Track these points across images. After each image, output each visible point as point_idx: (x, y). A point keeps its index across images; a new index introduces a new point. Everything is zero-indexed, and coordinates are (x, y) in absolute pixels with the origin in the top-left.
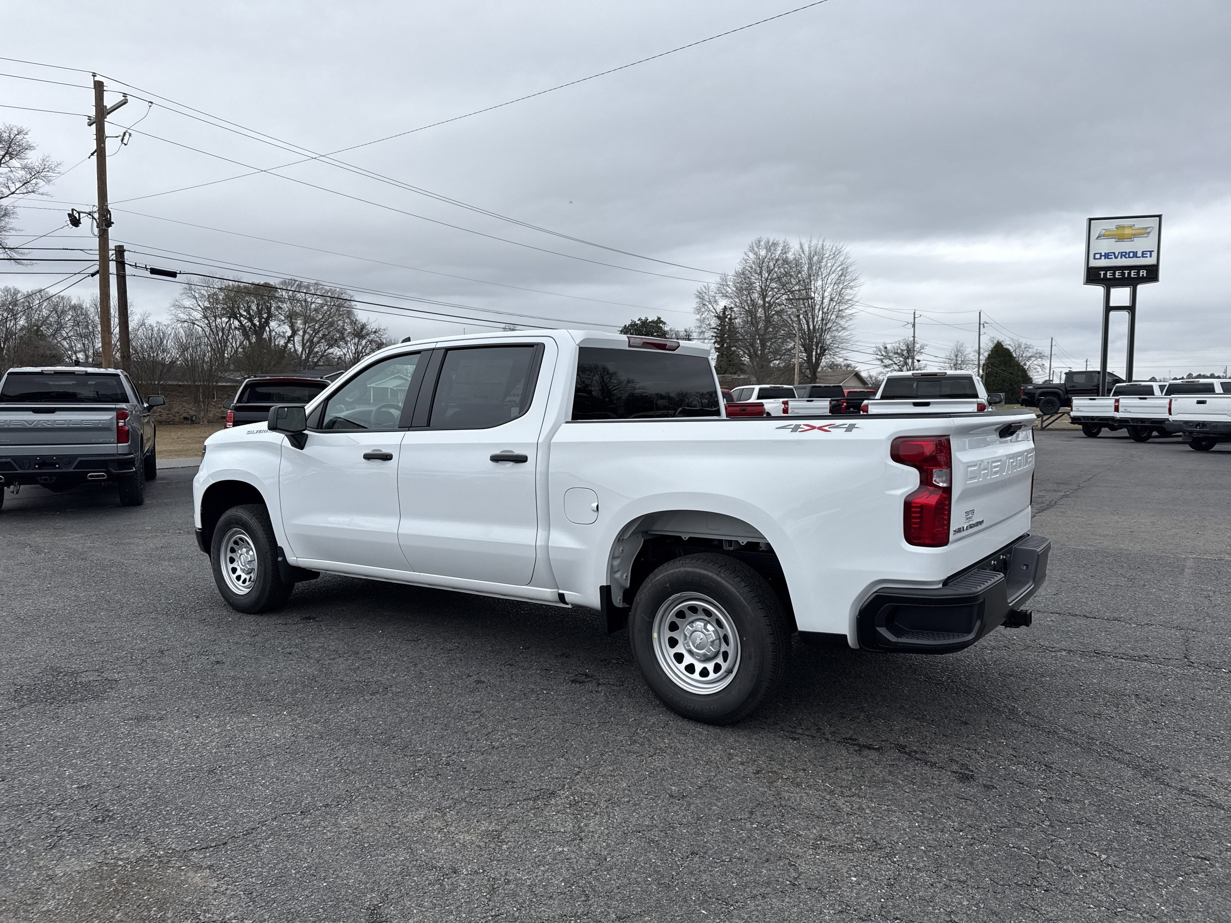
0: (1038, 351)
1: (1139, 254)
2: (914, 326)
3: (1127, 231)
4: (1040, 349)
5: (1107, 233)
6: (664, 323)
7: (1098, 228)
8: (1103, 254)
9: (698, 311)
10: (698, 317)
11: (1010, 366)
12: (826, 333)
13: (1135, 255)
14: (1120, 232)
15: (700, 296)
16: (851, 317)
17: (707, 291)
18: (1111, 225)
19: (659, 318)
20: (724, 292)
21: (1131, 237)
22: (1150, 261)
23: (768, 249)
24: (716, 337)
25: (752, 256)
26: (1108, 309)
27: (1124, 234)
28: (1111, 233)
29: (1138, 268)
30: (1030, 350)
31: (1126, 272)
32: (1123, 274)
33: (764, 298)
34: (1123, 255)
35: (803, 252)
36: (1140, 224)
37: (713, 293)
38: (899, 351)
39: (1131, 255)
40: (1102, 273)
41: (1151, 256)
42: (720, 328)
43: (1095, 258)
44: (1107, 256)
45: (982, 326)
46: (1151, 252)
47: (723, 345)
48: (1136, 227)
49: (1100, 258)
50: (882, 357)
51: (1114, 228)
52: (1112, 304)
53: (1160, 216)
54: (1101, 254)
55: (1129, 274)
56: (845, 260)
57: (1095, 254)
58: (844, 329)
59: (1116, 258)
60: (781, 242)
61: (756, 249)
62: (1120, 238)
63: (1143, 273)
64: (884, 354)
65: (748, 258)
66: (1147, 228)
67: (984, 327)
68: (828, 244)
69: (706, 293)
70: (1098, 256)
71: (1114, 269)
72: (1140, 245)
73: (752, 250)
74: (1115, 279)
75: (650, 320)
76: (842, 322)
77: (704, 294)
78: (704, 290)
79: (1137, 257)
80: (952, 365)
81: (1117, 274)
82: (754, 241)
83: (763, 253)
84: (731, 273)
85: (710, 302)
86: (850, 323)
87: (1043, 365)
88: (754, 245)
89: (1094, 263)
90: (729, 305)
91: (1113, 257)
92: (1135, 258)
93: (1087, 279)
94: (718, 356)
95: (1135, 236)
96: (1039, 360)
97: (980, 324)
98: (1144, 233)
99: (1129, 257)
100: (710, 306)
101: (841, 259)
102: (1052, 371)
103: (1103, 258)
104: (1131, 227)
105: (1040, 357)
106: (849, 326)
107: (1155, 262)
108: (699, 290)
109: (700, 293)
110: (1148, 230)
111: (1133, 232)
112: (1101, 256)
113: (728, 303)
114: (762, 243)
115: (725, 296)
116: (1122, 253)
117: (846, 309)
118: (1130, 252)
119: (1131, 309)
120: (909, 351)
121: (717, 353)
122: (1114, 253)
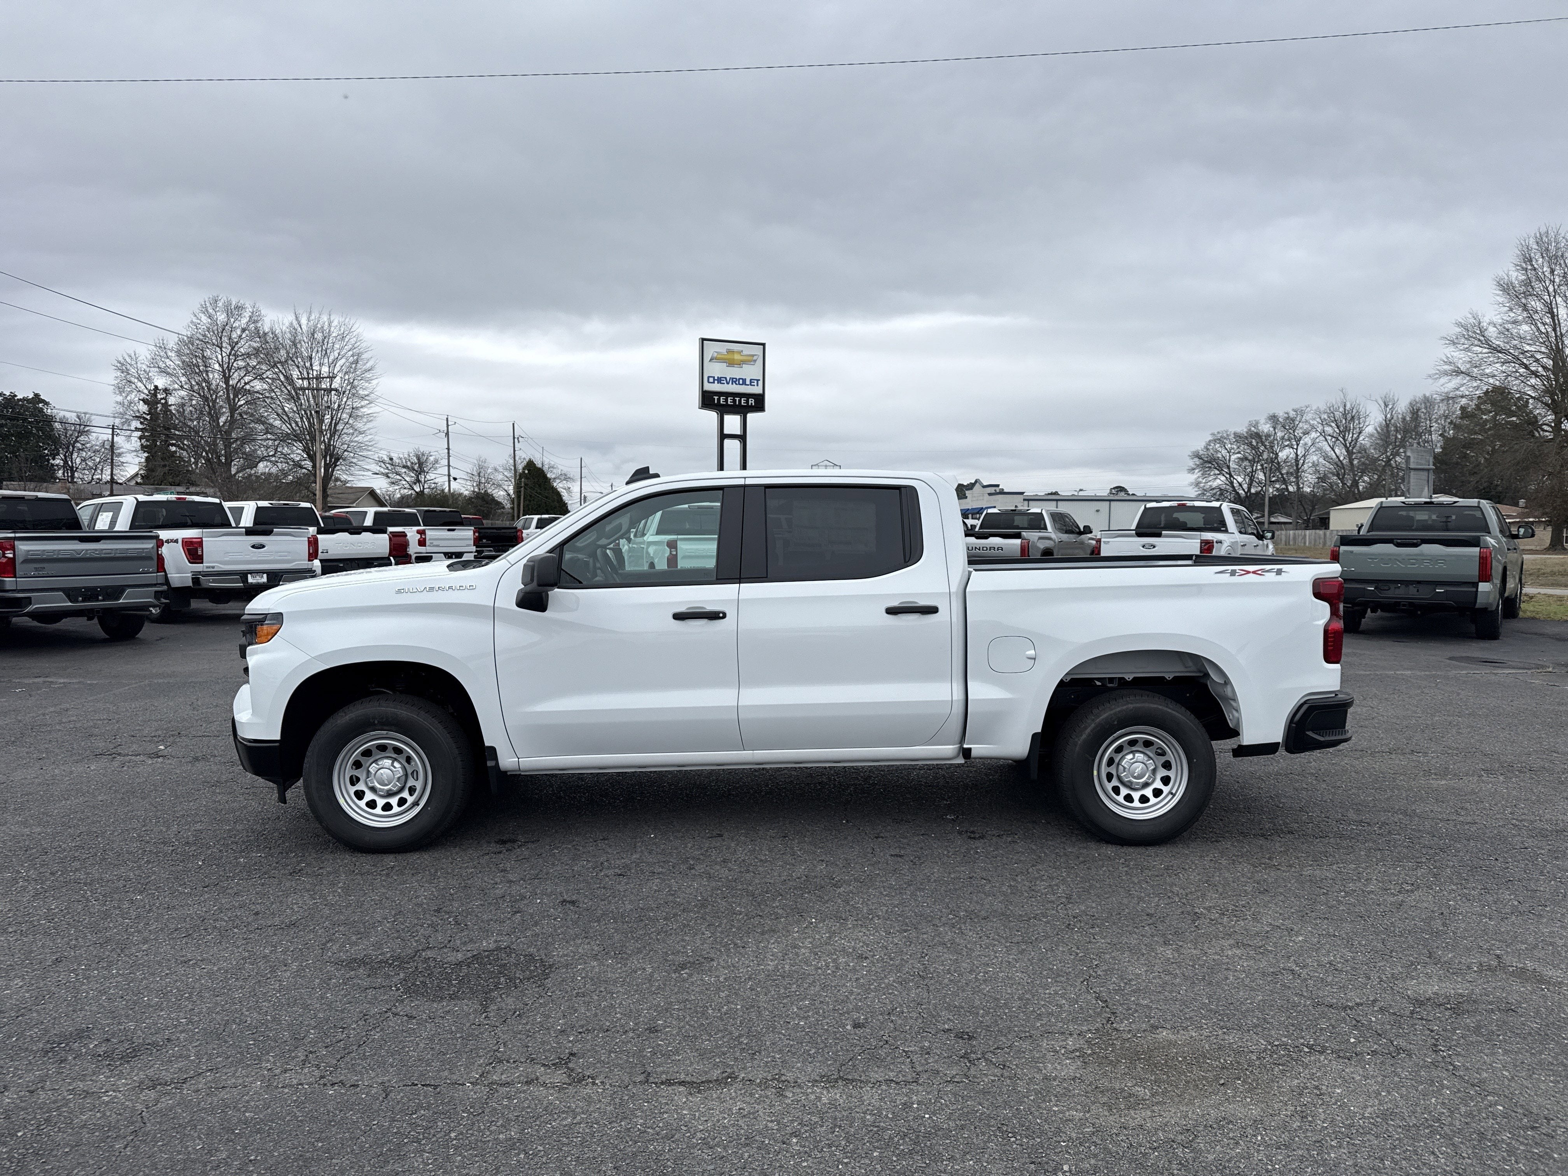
0: (563, 472)
1: (748, 382)
2: (447, 434)
3: (737, 357)
4: (565, 470)
5: (719, 356)
6: (46, 403)
7: (711, 349)
8: (716, 378)
9: (120, 390)
10: (119, 398)
11: (545, 489)
12: (336, 437)
13: (744, 383)
14: (730, 356)
15: (123, 367)
16: (370, 418)
17: (133, 363)
18: (722, 348)
19: (37, 395)
20: (162, 365)
21: (740, 363)
22: (757, 390)
23: (229, 313)
24: (141, 430)
25: (204, 319)
26: (723, 436)
27: (734, 359)
28: (723, 356)
29: (748, 396)
30: (555, 471)
31: (737, 399)
32: (734, 401)
33: (227, 379)
34: (734, 381)
35: (300, 326)
36: (748, 350)
37: (144, 367)
38: (409, 464)
39: (741, 382)
40: (716, 398)
41: (757, 385)
42: (148, 417)
43: (709, 382)
44: (719, 380)
45: (516, 440)
46: (758, 380)
47: (155, 441)
48: (744, 353)
49: (714, 382)
50: (387, 471)
51: (724, 351)
52: (726, 431)
53: (764, 345)
54: (714, 377)
55: (740, 401)
56: (358, 344)
57: (709, 377)
58: (361, 433)
59: (728, 383)
60: (247, 305)
61: (211, 311)
62: (731, 363)
63: (752, 402)
64: (391, 467)
65: (199, 321)
66: (753, 356)
67: (519, 442)
68: (336, 320)
69: (131, 365)
70: (711, 380)
71: (727, 395)
72: (750, 372)
73: (205, 311)
74: (727, 405)
75: (20, 397)
76: (359, 425)
77: (128, 367)
78: (128, 360)
79: (746, 385)
80: (475, 485)
81: (729, 401)
82: (207, 299)
83: (222, 317)
84: (172, 342)
85: (140, 379)
86: (369, 425)
87: (569, 488)
88: (208, 305)
89: (708, 387)
90: (170, 385)
91: (725, 382)
92: (744, 386)
93: (702, 404)
94: (147, 459)
95: (744, 362)
96: (565, 482)
97: (514, 438)
98: (750, 360)
99: (739, 384)
100: (139, 384)
101: (353, 341)
102: (583, 496)
103: (716, 382)
104: (740, 352)
105: (565, 479)
106: (369, 429)
107: (761, 392)
108: (121, 359)
109: (123, 365)
110: (755, 358)
111: (745, 358)
112: (714, 380)
113: (169, 383)
114: (220, 304)
115: (164, 371)
116: (733, 378)
117: (362, 407)
118: (739, 379)
119: (742, 438)
120: (421, 464)
121: (146, 455)
122: (726, 378)
